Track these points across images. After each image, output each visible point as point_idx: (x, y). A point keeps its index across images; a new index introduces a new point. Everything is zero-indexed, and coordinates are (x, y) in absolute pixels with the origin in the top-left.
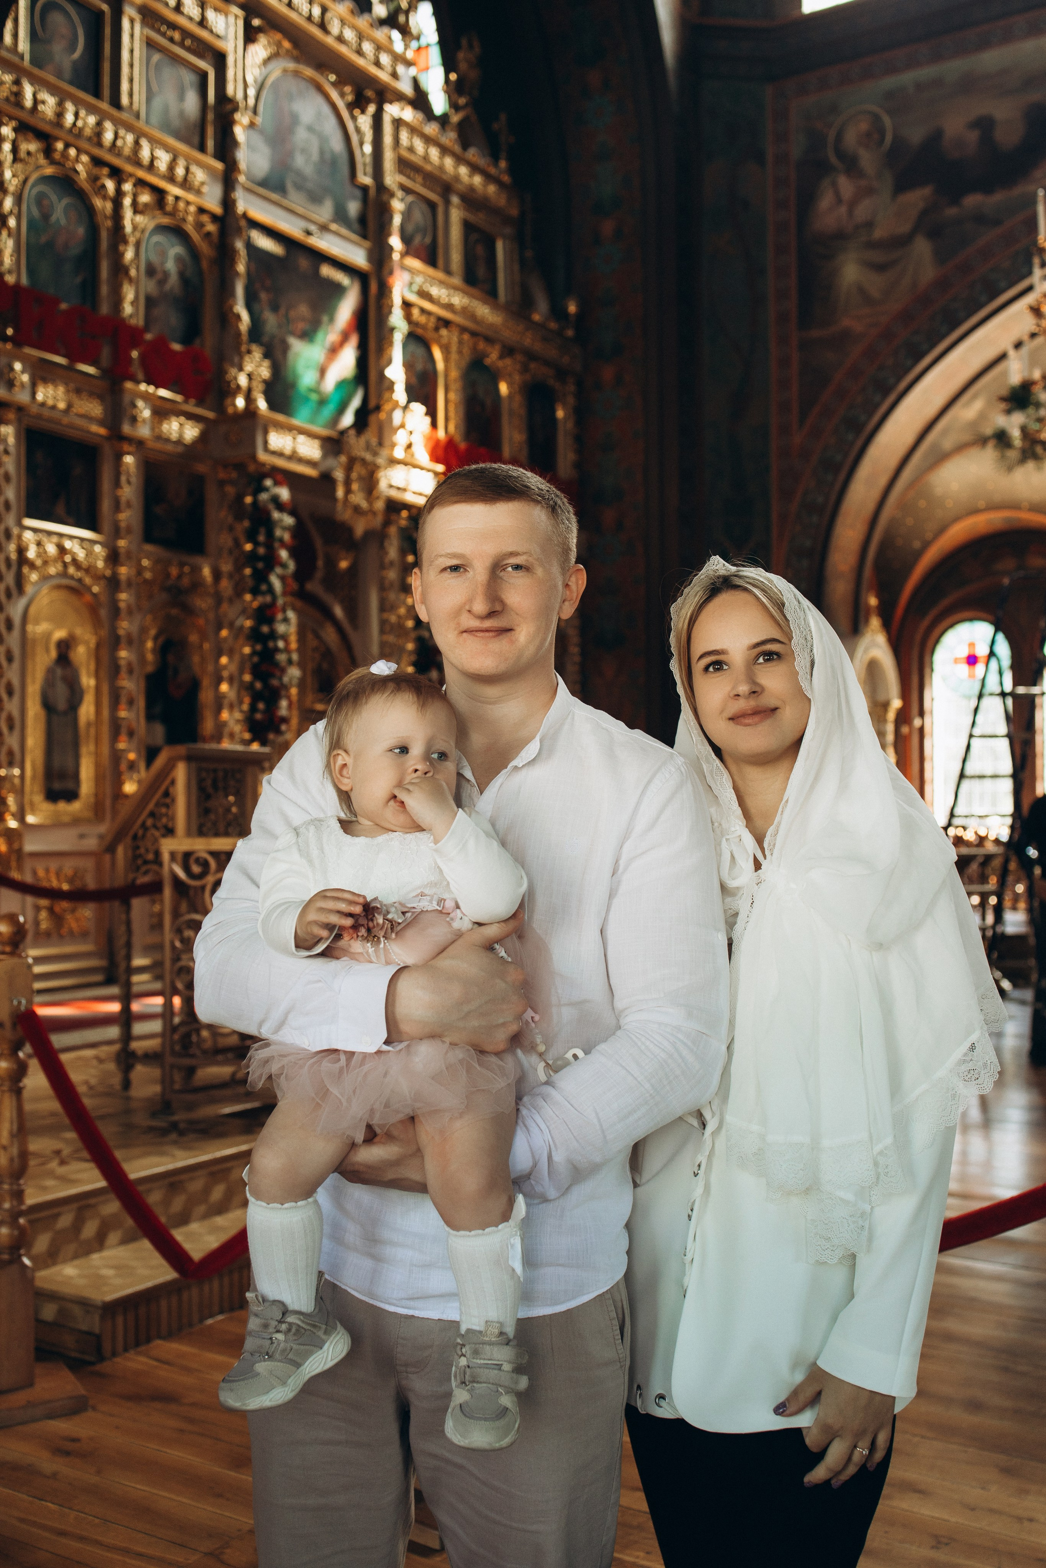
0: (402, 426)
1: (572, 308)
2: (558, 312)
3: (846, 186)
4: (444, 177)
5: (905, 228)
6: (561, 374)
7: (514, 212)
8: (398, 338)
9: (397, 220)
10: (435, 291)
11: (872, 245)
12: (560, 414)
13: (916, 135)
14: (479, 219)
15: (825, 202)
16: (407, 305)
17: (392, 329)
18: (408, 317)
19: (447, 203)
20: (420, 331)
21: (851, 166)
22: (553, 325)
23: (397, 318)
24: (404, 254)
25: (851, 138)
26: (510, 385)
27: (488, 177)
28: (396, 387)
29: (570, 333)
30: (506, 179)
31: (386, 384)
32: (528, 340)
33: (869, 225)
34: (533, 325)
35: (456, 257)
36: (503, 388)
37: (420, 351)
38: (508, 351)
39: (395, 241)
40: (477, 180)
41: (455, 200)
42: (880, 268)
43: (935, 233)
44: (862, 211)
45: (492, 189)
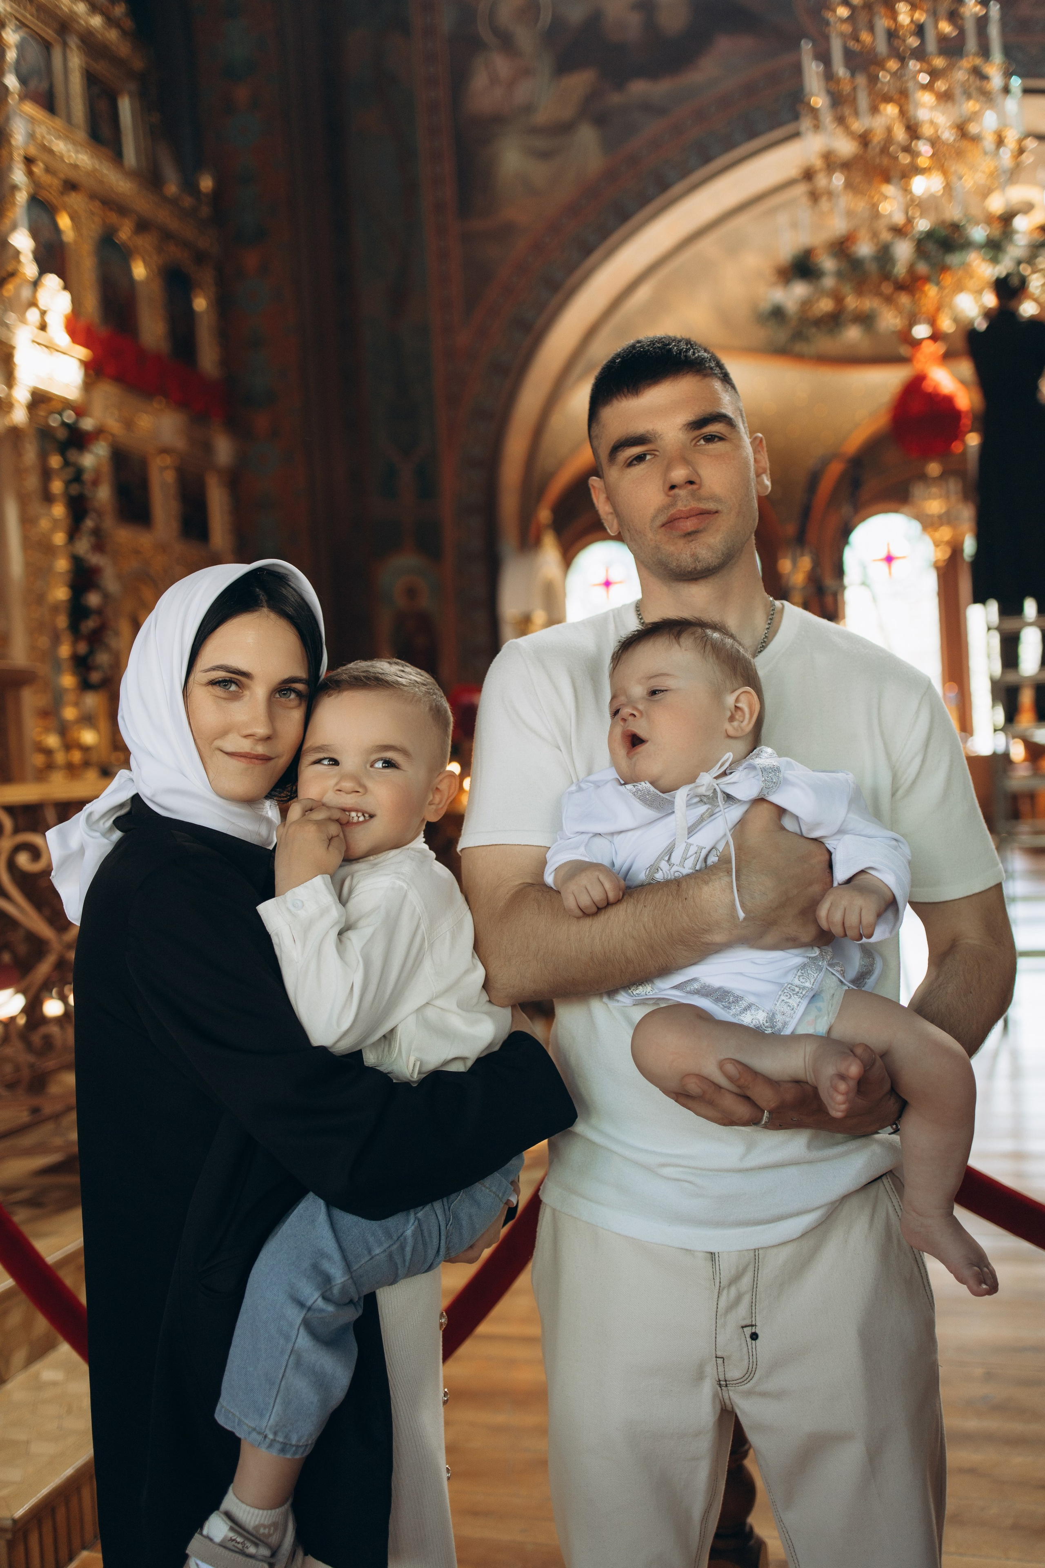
0: (33, 303)
1: (206, 183)
2: (190, 186)
3: (502, 65)
4: (59, 12)
5: (567, 113)
6: (200, 257)
7: (138, 64)
8: (22, 197)
9: (11, 55)
10: (60, 146)
11: (534, 131)
12: (200, 304)
13: (576, 14)
14: (101, 68)
15: (480, 81)
16: (29, 161)
17: (14, 188)
18: (30, 173)
19: (65, 45)
20: (44, 195)
21: (506, 42)
22: (188, 201)
23: (19, 176)
24: (23, 97)
25: (506, 13)
26: (146, 265)
27: (110, 21)
28: (22, 258)
29: (205, 211)
30: (128, 24)
31: (11, 252)
32: (163, 216)
33: (528, 109)
34: (165, 199)
35: (78, 108)
36: (139, 271)
37: (45, 219)
38: (142, 226)
39: (11, 81)
40: (96, 21)
41: (73, 42)
42: (545, 155)
43: (601, 120)
44: (523, 92)
45: (113, 35)
